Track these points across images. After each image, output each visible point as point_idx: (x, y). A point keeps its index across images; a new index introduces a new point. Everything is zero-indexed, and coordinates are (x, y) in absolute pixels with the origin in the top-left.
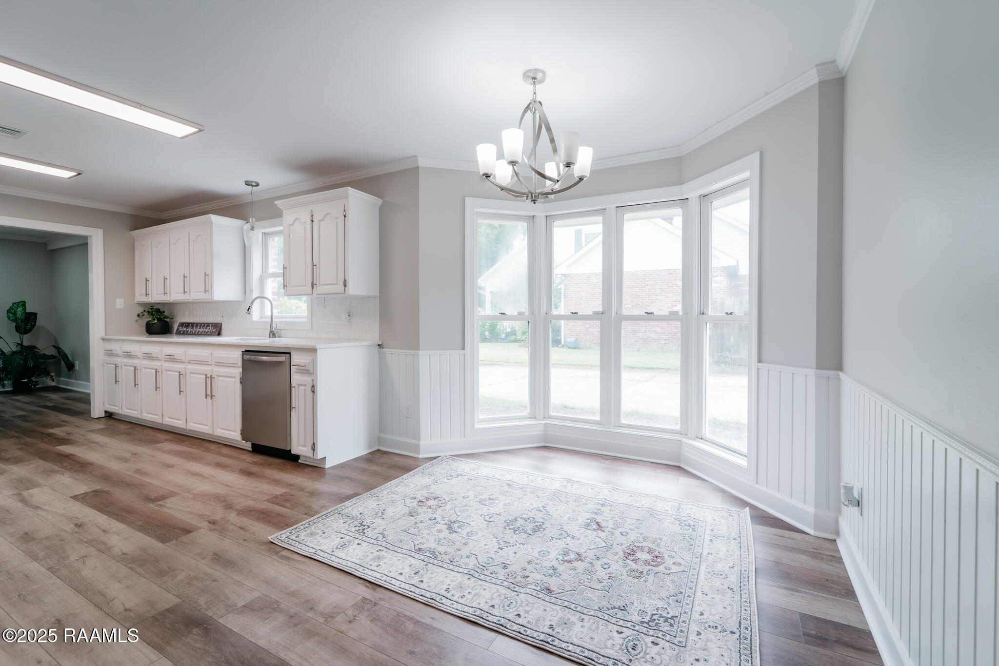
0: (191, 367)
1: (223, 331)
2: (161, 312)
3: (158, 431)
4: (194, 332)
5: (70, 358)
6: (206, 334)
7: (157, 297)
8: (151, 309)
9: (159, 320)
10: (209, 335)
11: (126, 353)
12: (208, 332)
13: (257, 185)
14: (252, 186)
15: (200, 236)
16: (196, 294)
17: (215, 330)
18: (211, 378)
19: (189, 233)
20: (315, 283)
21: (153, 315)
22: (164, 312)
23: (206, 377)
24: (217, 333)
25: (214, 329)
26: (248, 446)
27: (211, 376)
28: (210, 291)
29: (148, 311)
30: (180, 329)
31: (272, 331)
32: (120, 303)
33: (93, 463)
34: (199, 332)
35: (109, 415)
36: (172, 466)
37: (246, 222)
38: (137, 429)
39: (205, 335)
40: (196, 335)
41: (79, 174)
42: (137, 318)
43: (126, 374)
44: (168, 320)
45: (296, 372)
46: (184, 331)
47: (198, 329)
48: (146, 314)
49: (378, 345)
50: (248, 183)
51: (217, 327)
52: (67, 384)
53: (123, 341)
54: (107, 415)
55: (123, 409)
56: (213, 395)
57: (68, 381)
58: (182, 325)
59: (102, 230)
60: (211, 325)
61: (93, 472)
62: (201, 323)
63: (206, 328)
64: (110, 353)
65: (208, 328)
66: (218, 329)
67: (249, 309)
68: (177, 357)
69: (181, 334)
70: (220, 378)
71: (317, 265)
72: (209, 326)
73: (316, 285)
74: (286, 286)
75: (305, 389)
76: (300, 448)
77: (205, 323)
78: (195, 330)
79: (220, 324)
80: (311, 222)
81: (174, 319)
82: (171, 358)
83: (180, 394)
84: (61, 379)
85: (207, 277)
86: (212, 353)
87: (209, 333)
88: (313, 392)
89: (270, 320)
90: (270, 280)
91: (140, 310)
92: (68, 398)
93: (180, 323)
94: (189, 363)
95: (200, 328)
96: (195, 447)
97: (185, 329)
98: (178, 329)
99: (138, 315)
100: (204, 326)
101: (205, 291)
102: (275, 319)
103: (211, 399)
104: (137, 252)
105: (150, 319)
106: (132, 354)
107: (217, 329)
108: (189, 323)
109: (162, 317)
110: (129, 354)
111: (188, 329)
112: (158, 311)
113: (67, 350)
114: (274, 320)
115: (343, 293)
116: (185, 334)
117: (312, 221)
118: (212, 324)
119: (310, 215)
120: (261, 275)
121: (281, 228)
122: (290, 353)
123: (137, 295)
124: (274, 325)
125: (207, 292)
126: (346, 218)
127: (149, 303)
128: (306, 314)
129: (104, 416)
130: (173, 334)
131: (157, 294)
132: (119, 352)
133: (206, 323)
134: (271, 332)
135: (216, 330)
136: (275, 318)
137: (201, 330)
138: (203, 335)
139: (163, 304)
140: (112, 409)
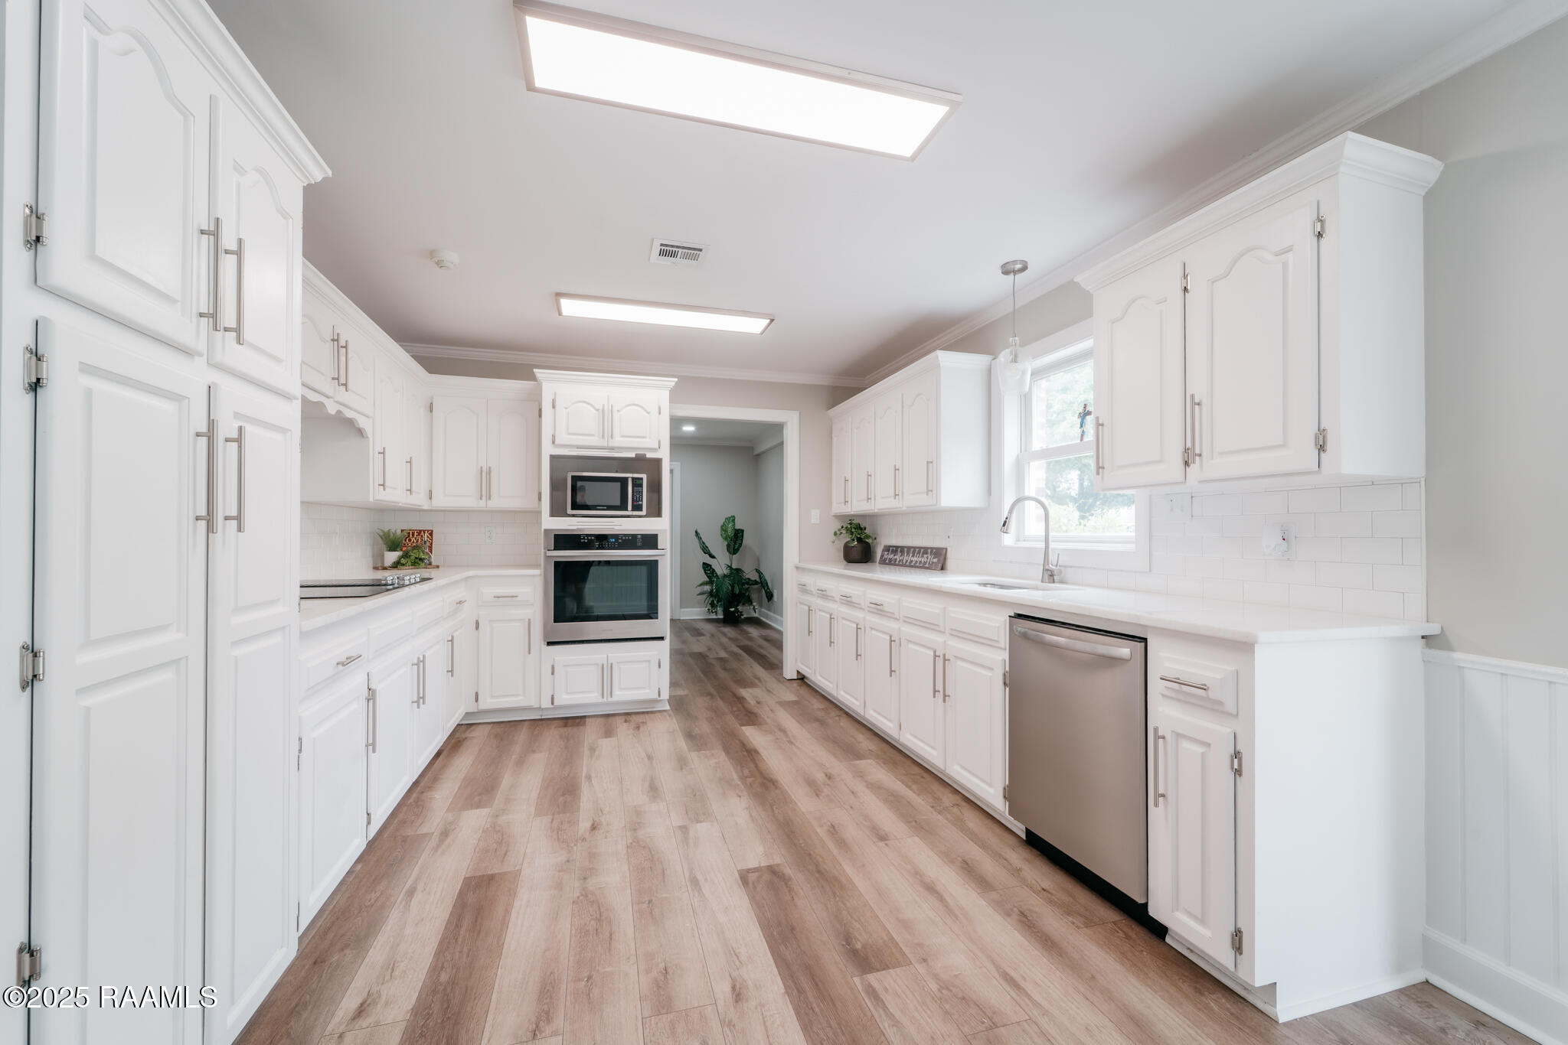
0: (909, 630)
1: (950, 563)
2: (861, 529)
3: (857, 726)
4: (904, 561)
5: (770, 586)
6: (923, 567)
7: (858, 506)
8: (851, 524)
9: (860, 540)
10: (927, 568)
11: (821, 592)
12: (925, 562)
13: (1024, 268)
14: (1015, 272)
15: (919, 395)
16: (912, 499)
17: (935, 560)
18: (945, 660)
19: (902, 395)
20: (1197, 452)
21: (852, 533)
22: (865, 529)
23: (935, 656)
24: (940, 566)
25: (934, 558)
26: (1020, 829)
27: (944, 655)
28: (934, 492)
29: (847, 527)
30: (886, 556)
31: (1047, 570)
32: (815, 516)
33: (776, 781)
34: (912, 561)
35: (802, 678)
36: (883, 838)
37: (994, 357)
38: (833, 714)
39: (921, 567)
40: (907, 566)
41: (772, 320)
42: (834, 538)
43: (820, 621)
44: (869, 541)
45: (1163, 696)
46: (890, 560)
47: (910, 558)
48: (844, 531)
49: (1423, 637)
50: (1007, 270)
51: (941, 554)
52: (767, 617)
53: (817, 572)
54: (800, 677)
55: (817, 678)
56: (947, 694)
57: (768, 614)
58: (887, 549)
59: (798, 412)
60: (929, 551)
61: (774, 807)
62: (915, 548)
63: (922, 557)
64: (803, 588)
65: (925, 556)
66: (942, 558)
67: (1005, 522)
68: (886, 608)
69: (887, 564)
70: (959, 663)
71: (1204, 402)
72: (927, 553)
73: (1200, 455)
74: (1103, 468)
75: (1203, 754)
76: (1181, 916)
77: (920, 548)
78: (906, 558)
79: (944, 551)
80: (1180, 293)
81: (878, 540)
82: (877, 608)
83: (891, 676)
84: (763, 610)
85: (931, 466)
86: (945, 608)
87: (927, 565)
88: (1238, 772)
89: (1042, 545)
90: (1034, 465)
91: (837, 525)
92: (766, 639)
93: (885, 546)
94: (905, 621)
95: (913, 556)
96: (915, 787)
97: (891, 556)
98: (882, 556)
99: (835, 534)
100: (919, 553)
101: (928, 491)
102: (1053, 543)
103: (944, 701)
104: (835, 439)
105: (849, 539)
106: (828, 593)
107: (937, 559)
108: (897, 547)
109: (862, 537)
110: (824, 593)
111: (898, 557)
112: (859, 527)
113: (768, 577)
114: (1052, 545)
115: (1316, 472)
116: (891, 563)
117: (1186, 289)
118: (932, 549)
119: (1180, 273)
120: (1018, 456)
121: (1088, 344)
122: (1145, 640)
123: (834, 505)
124: (1052, 558)
125: (930, 492)
126: (1322, 241)
127: (848, 516)
128: (1133, 534)
129: (796, 678)
130: (876, 562)
131: (858, 501)
132: (813, 589)
133: (922, 548)
134: (1045, 570)
135: (939, 560)
136: (1053, 541)
137: (914, 559)
138: (918, 567)
139: (864, 516)
140: (806, 671)
